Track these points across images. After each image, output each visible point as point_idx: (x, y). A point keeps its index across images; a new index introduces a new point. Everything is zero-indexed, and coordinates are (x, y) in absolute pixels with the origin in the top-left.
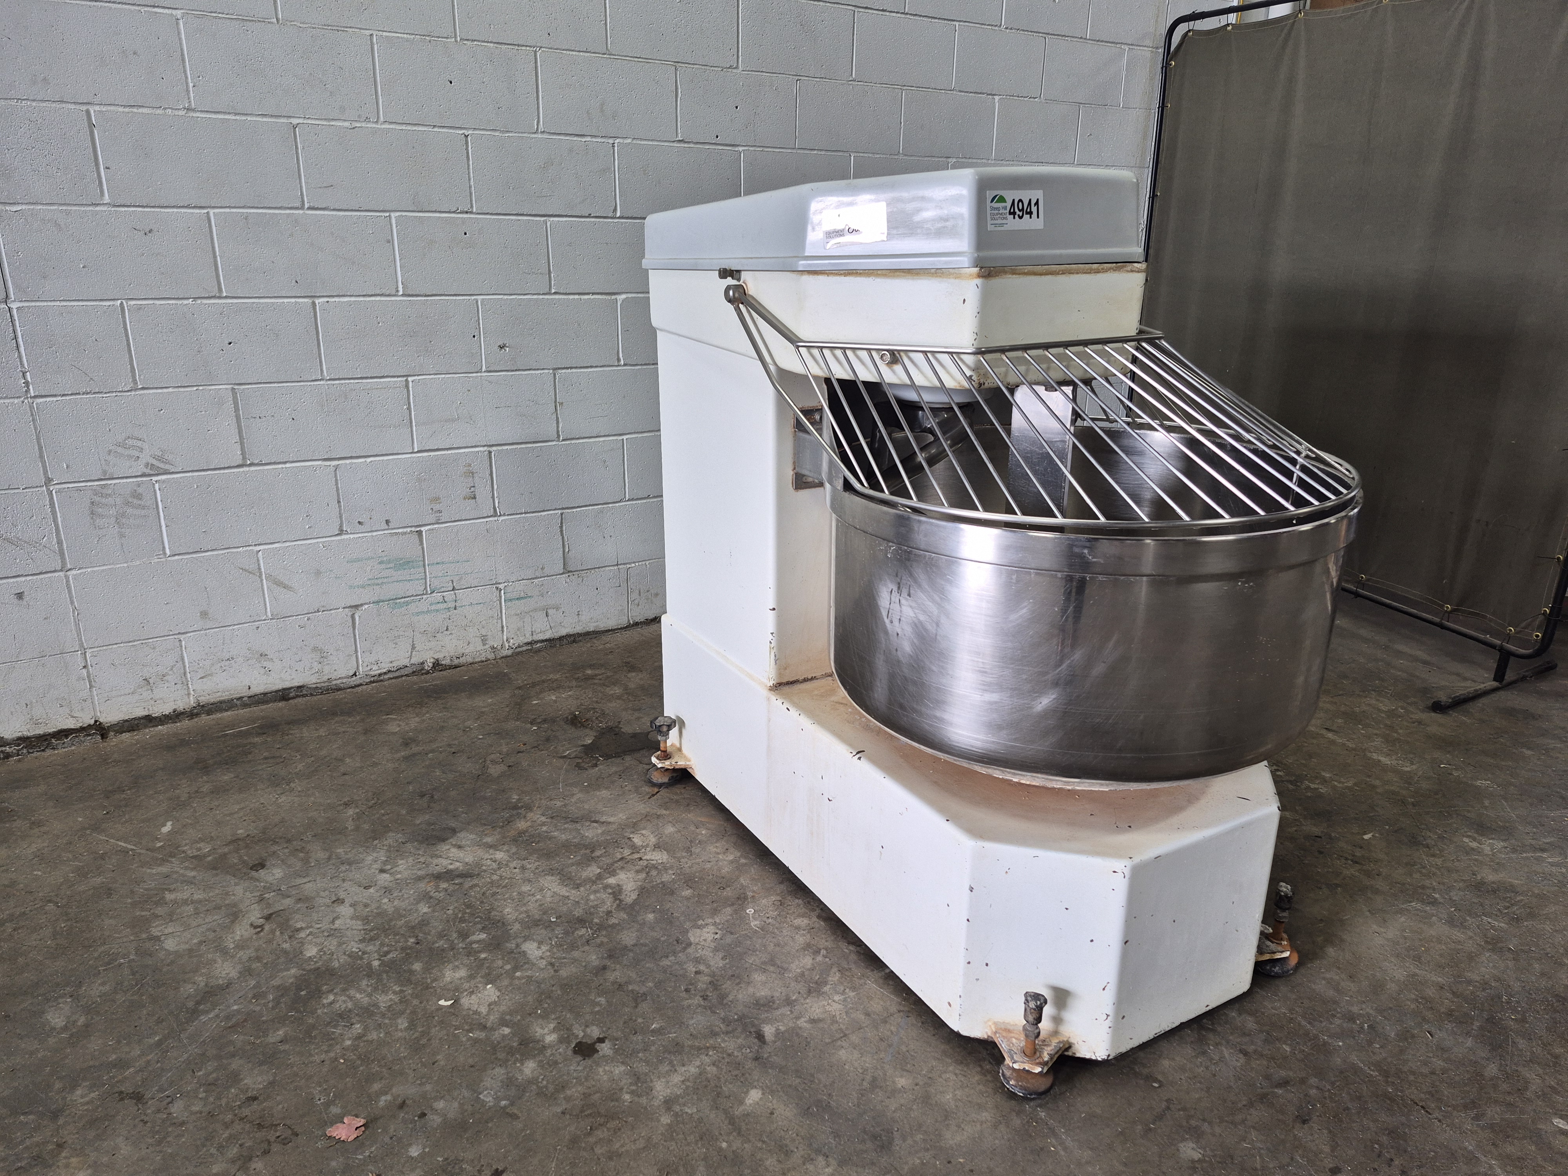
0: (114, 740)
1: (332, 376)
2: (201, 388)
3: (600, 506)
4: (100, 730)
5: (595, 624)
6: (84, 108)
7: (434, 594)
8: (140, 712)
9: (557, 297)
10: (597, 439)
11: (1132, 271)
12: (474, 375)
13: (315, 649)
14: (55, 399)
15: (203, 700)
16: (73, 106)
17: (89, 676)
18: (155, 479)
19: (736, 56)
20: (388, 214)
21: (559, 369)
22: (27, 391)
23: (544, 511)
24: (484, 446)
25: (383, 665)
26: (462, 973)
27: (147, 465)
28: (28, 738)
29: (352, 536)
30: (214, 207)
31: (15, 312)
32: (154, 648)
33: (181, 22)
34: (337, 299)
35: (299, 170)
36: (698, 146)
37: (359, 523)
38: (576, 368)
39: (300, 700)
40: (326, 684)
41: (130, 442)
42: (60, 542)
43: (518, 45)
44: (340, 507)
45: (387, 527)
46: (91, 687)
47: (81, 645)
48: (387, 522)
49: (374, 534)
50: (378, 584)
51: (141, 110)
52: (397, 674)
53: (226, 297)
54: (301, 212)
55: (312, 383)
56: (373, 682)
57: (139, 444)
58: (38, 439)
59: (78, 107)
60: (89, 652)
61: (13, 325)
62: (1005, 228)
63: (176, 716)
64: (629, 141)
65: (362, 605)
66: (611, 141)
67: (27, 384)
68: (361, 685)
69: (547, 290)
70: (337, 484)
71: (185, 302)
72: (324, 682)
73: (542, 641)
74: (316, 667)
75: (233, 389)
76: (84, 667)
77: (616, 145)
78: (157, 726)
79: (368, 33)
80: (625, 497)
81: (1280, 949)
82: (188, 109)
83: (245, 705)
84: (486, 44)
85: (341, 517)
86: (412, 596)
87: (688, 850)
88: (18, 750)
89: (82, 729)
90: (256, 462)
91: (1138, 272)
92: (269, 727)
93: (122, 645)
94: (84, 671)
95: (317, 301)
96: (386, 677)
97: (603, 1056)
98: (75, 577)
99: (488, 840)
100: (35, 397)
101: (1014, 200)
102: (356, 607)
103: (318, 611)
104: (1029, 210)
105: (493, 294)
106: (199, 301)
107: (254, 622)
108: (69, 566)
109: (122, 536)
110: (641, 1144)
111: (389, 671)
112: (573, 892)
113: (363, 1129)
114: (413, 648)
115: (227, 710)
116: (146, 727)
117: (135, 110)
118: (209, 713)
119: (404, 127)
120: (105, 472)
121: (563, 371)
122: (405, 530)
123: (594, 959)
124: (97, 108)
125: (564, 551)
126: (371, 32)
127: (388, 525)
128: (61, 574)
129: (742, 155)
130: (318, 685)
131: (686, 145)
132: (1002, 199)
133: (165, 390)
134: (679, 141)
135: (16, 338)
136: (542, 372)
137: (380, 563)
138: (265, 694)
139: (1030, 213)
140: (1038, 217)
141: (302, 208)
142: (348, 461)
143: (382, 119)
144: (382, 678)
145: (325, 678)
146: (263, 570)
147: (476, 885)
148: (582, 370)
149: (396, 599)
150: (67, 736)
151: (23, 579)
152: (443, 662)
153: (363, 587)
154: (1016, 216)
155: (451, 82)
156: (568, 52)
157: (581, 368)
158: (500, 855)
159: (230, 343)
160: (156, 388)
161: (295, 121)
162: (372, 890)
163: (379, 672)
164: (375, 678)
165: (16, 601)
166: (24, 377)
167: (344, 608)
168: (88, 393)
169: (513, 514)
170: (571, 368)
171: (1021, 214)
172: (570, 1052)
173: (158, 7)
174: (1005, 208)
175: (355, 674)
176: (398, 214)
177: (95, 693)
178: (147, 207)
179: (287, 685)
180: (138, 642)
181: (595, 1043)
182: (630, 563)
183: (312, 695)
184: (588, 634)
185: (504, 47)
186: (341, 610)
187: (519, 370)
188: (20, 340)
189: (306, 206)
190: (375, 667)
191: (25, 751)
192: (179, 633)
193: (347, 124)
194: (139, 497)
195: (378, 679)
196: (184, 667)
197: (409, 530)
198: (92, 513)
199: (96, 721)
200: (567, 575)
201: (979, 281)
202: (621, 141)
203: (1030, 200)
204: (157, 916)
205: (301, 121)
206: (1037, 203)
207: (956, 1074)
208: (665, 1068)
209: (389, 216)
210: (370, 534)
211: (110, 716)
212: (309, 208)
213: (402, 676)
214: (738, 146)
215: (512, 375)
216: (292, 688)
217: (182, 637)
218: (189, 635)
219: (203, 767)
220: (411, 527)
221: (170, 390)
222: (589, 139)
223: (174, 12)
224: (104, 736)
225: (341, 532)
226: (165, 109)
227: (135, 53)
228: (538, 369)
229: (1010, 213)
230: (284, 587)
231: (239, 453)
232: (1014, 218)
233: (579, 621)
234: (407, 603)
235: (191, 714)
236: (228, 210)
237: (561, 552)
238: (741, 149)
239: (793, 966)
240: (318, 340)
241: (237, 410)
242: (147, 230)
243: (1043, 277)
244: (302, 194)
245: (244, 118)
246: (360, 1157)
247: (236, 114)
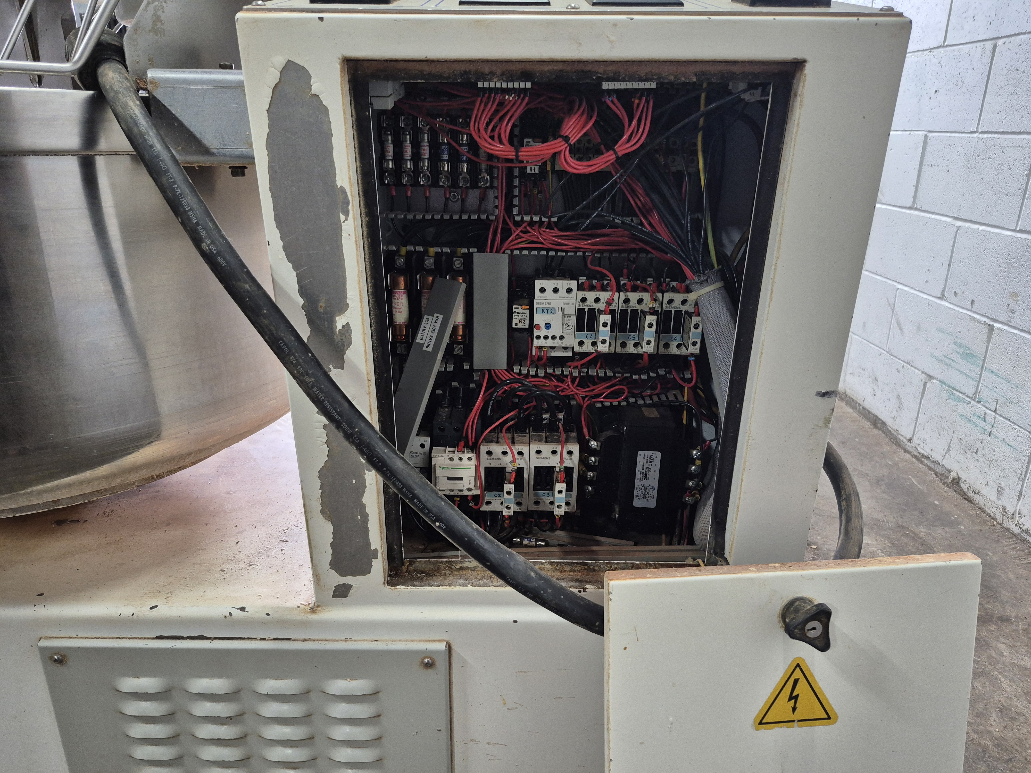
1: (983, 129)
7: (980, 406)
13: (899, 397)
25: (926, 448)
29: (948, 305)
37: (955, 293)
39: (881, 433)
40: (896, 434)
44: (949, 270)
45: (969, 307)
48: (973, 302)
49: (961, 310)
50: (947, 365)
52: (931, 465)
53: (948, 44)
55: (971, 134)
56: (916, 457)
65: (933, 378)
68: (911, 454)
70: (954, 246)
71: (926, 52)
72: (894, 431)
74: (895, 413)
75: (926, 135)
83: (860, 412)
86: (964, 394)
90: (919, 207)
95: (998, 42)
96: (925, 461)
102: (930, 377)
103: (909, 364)
106: (932, 50)
107: (880, 348)
111: (927, 457)
114: (949, 450)
115: (852, 408)
118: (846, 403)
127: (972, 307)
130: (891, 430)
137: (955, 344)
142: (968, 225)
146: (896, 307)
149: (954, 389)
153: (939, 361)
159: (938, 91)
163: (922, 451)
167: (923, 372)
175: (910, 440)
179: (880, 415)
183: (887, 435)
186: (919, 372)
190: (921, 445)
195: (920, 458)
197: (984, 319)
213: (934, 471)
216: (879, 419)
217: (854, 336)
218: (857, 337)
220: (988, 317)
225: (942, 297)
230: (901, 330)
231: (914, 196)
235: (841, 397)
241: (922, 156)
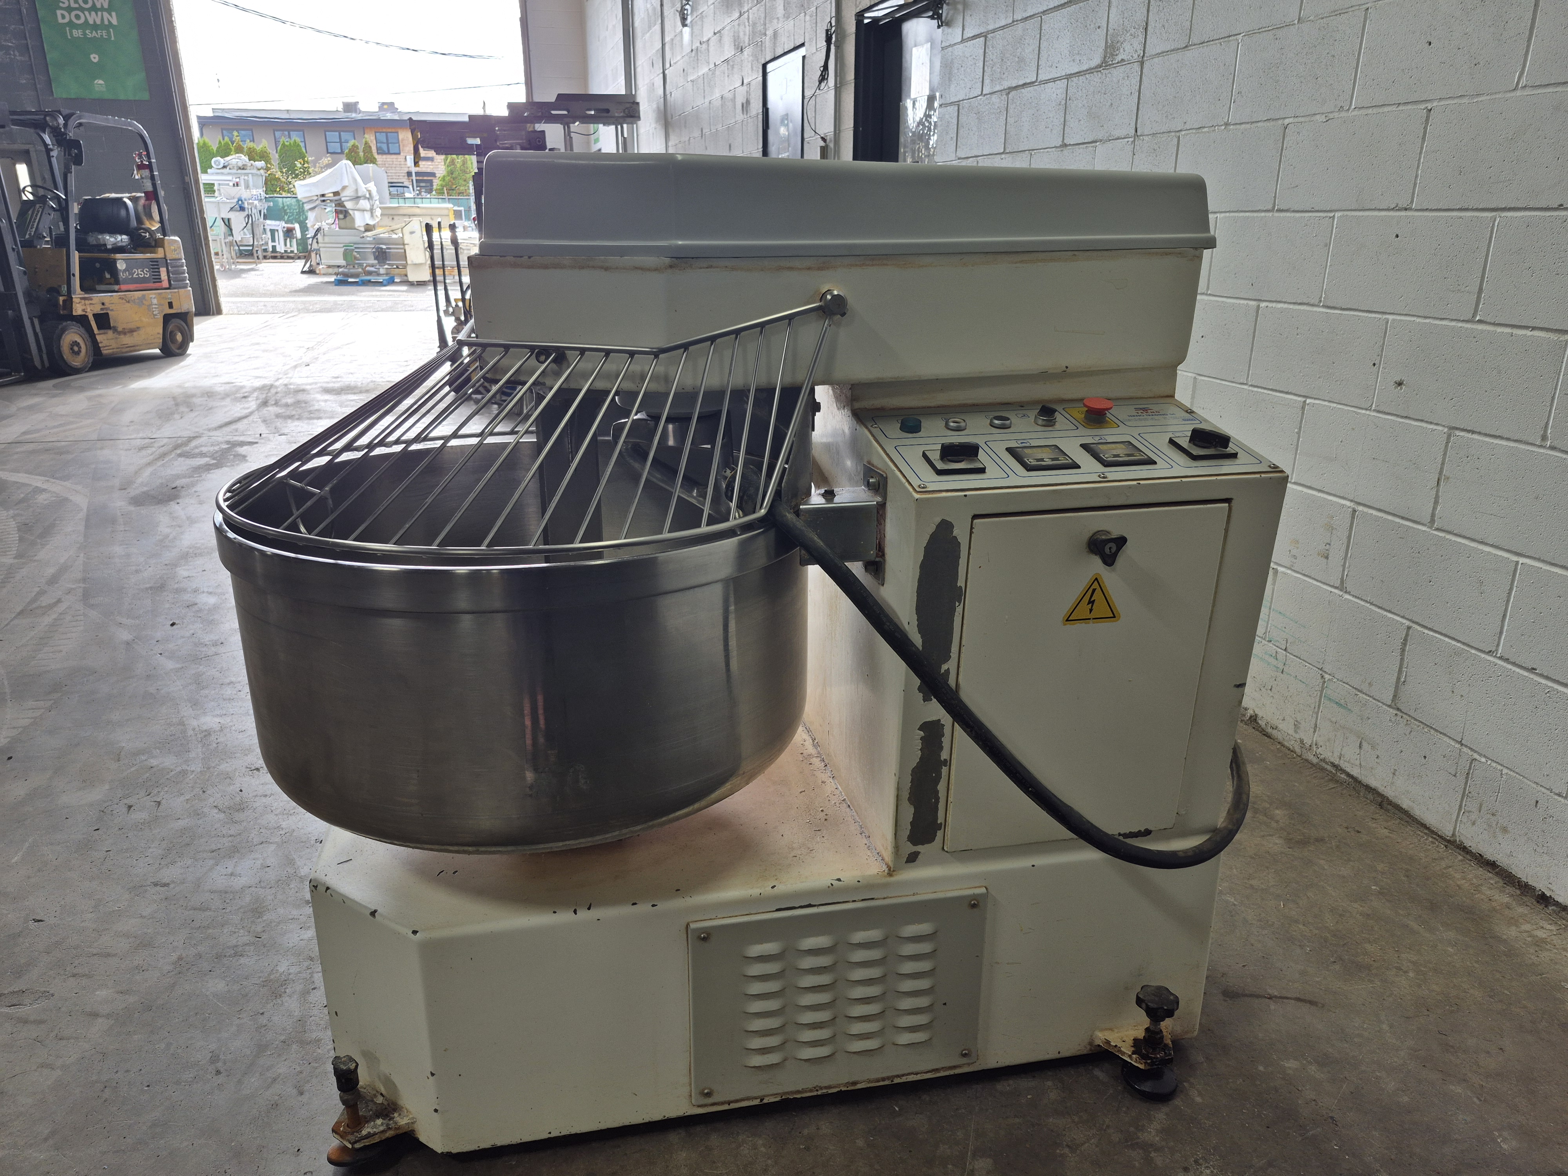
1: (1254, 383)
3: (1459, 645)
5: (1411, 804)
7: (1270, 644)
9: (1480, 327)
10: (1481, 547)
12: (1364, 411)
16: (1172, 136)
20: (1333, 214)
21: (1457, 429)
23: (1390, 612)
24: (1352, 501)
30: (1221, 213)
33: (1241, 46)
34: (1274, 305)
35: (1280, 172)
38: (1479, 433)
51: (1202, 132)
53: (1210, 295)
54: (1270, 214)
55: (1240, 386)
59: (1175, 136)
69: (1471, 315)
73: (1348, 775)
80: (1497, 650)
82: (1227, 125)
105: (1406, 315)
121: (1462, 434)
124: (1182, 135)
125: (1398, 679)
136: (1435, 427)
141: (1272, 210)
143: (1355, 104)
148: (1487, 439)
152: (1260, 722)
155: (1430, 44)
157: (1486, 435)
161: (1288, 122)
169: (1358, 598)
170: (1473, 432)
176: (1340, 213)
182: (1480, 755)
184: (1406, 813)
187: (1409, 418)
189: (1277, 208)
193: (1325, 116)
200: (1395, 712)
205: (1291, 120)
209: (1334, 216)
212: (1279, 211)
215: (1400, 423)
223: (1239, 38)
226: (1215, 128)
227: (1211, 83)
228: (1431, 423)
233: (1392, 783)
237: (1395, 678)
244: (1276, 196)
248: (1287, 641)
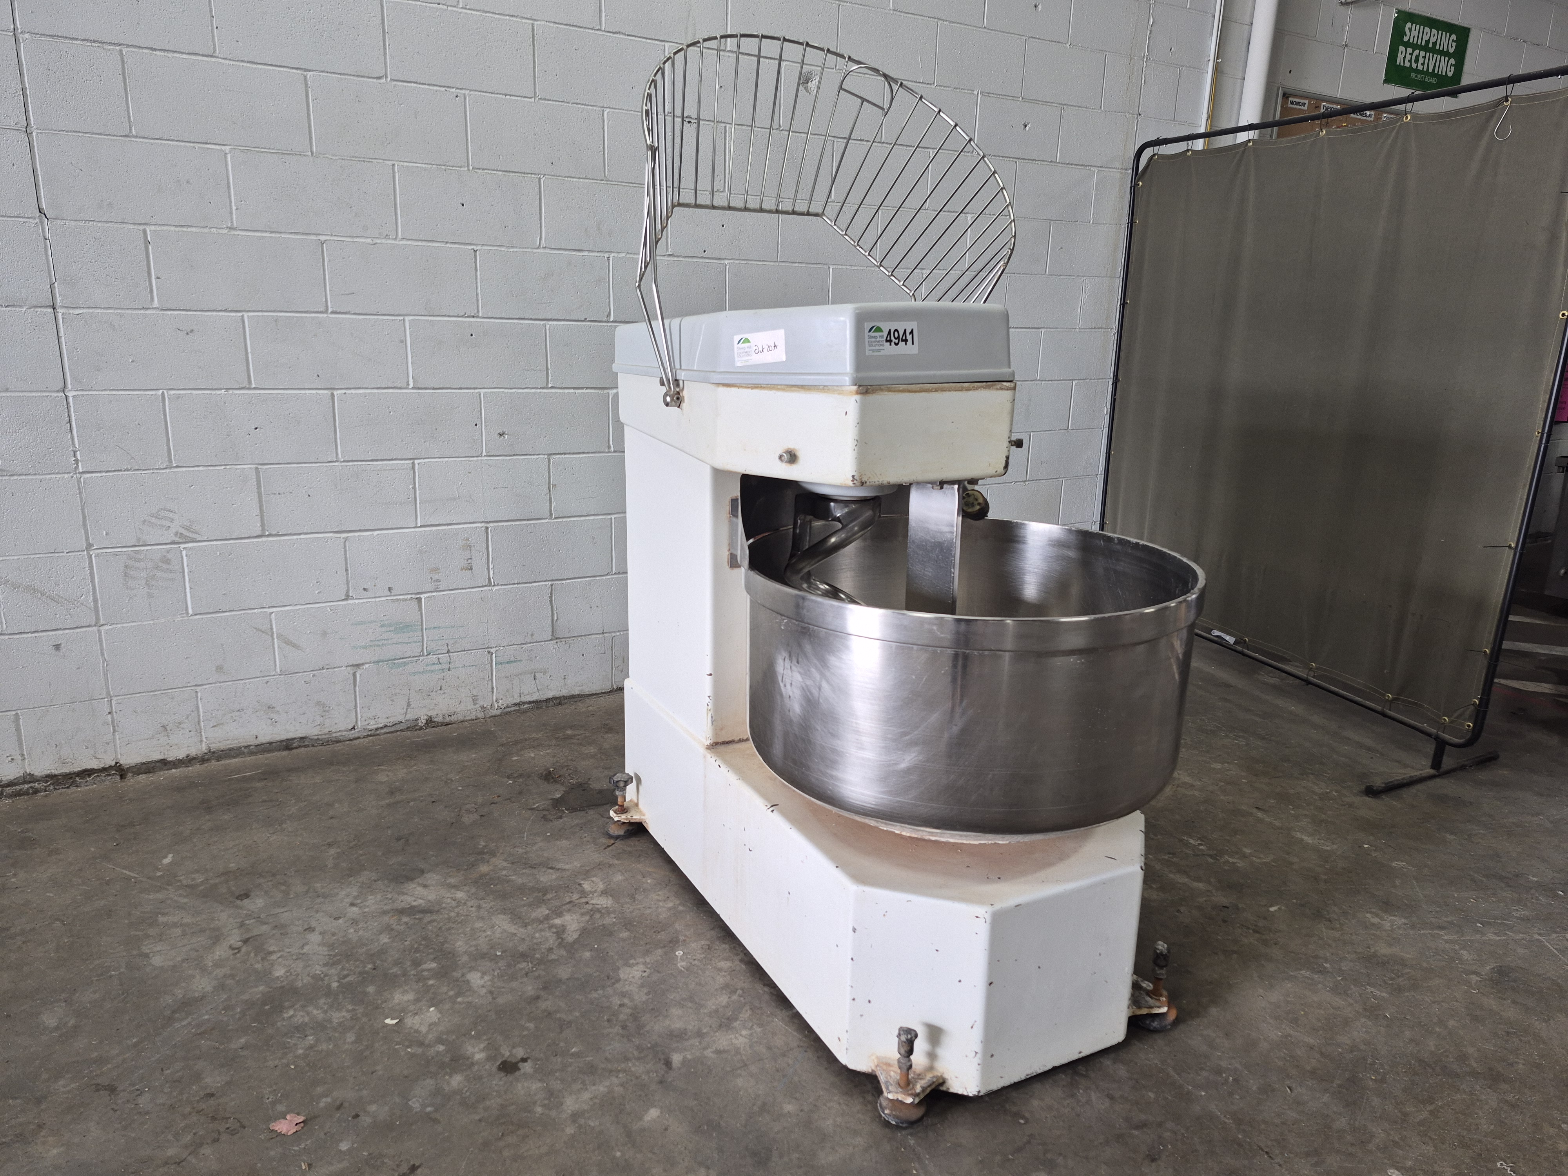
0: (132, 781)
1: (346, 459)
2: (228, 467)
3: (588, 579)
4: (120, 771)
5: (580, 688)
6: (142, 227)
7: (430, 656)
8: (157, 756)
9: (553, 390)
10: (587, 518)
11: (1001, 389)
12: (475, 459)
13: (318, 703)
14: (99, 475)
15: (214, 747)
16: (132, 226)
17: (113, 721)
18: (182, 546)
19: (723, 181)
20: (402, 318)
21: (554, 454)
22: (77, 468)
23: (535, 582)
24: (482, 522)
25: (380, 720)
26: (410, 996)
27: (176, 534)
28: (55, 776)
29: (357, 601)
30: (248, 311)
31: (71, 400)
32: (173, 698)
33: (229, 156)
34: (353, 391)
35: (325, 279)
36: (687, 259)
37: (364, 589)
38: (569, 453)
39: (302, 750)
40: (327, 736)
41: (163, 513)
42: (95, 601)
43: (525, 173)
44: (347, 574)
45: (389, 594)
46: (114, 731)
47: (108, 693)
48: (390, 589)
49: (378, 599)
50: (379, 646)
51: (189, 229)
52: (392, 729)
53: (255, 388)
54: (325, 315)
55: (327, 464)
56: (370, 736)
57: (171, 515)
58: (83, 509)
59: (136, 227)
60: (114, 699)
61: (69, 411)
62: (882, 353)
63: (189, 761)
64: (623, 255)
65: (363, 664)
66: (606, 255)
67: (77, 461)
68: (359, 738)
69: (544, 385)
70: (345, 554)
71: (219, 392)
72: (325, 734)
73: (530, 703)
74: (319, 720)
75: (257, 468)
76: (110, 713)
77: (611, 258)
78: (171, 769)
79: (390, 163)
80: (612, 571)
81: (1158, 1004)
82: (231, 228)
83: (252, 753)
84: (495, 172)
85: (348, 584)
86: (410, 657)
87: (632, 897)
88: (45, 787)
89: (104, 769)
90: (274, 533)
91: (1007, 390)
92: (271, 774)
93: (144, 694)
94: (109, 717)
95: (335, 393)
96: (383, 731)
97: (524, 1074)
98: (107, 632)
99: (452, 881)
100: (83, 473)
101: (890, 331)
102: (358, 666)
103: (323, 669)
104: (904, 338)
105: (495, 388)
106: (231, 392)
107: (264, 677)
108: (102, 622)
109: (150, 596)
110: (544, 1150)
111: (386, 726)
112: (521, 930)
113: (302, 1125)
114: (409, 705)
115: (235, 757)
116: (161, 769)
117: (185, 229)
118: (219, 759)
119: (419, 243)
120: (139, 539)
121: (557, 456)
122: (406, 597)
123: (530, 989)
124: (153, 228)
125: (553, 620)
126: (393, 162)
127: (391, 592)
128: (95, 629)
129: (728, 267)
130: (320, 737)
131: (676, 259)
132: (879, 329)
133: (196, 469)
134: (670, 255)
135: (70, 422)
136: (538, 457)
137: (381, 626)
138: (270, 743)
139: (906, 341)
140: (913, 343)
141: (326, 312)
142: (357, 534)
143: (400, 236)
144: (378, 732)
145: (326, 731)
146: (275, 630)
147: (434, 921)
148: (575, 456)
149: (395, 659)
150: (89, 776)
151: (61, 632)
152: (436, 720)
153: (365, 648)
154: (893, 343)
155: (463, 205)
156: (569, 179)
157: (574, 454)
158: (460, 895)
159: (256, 429)
160: (189, 467)
161: (323, 238)
162: (340, 921)
163: (376, 726)
164: (373, 732)
165: (54, 652)
166: (75, 455)
167: (347, 666)
168: (128, 470)
169: (507, 585)
170: (565, 454)
171: (897, 341)
172: (494, 1069)
173: (209, 144)
174: (882, 337)
175: (353, 728)
176: (411, 318)
177: (117, 737)
178: (190, 310)
179: (291, 735)
180: (159, 692)
181: (518, 1062)
182: (614, 632)
183: (313, 746)
184: (573, 697)
185: (511, 174)
186: (344, 668)
187: (517, 455)
188: (73, 423)
189: (330, 310)
190: (372, 722)
191: (52, 787)
192: (196, 685)
193: (369, 241)
194: (168, 561)
195: (374, 734)
196: (199, 716)
197: (409, 597)
198: (126, 575)
199: (117, 763)
200: (555, 641)
201: (858, 397)
202: (616, 255)
203: (905, 330)
204: (148, 936)
205: (328, 238)
206: (912, 332)
207: (840, 1104)
208: (577, 1086)
209: (404, 320)
210: (373, 600)
211: (129, 759)
212: (332, 313)
213: (397, 731)
214: (724, 259)
215: (510, 460)
216: (295, 739)
217: (198, 689)
218: (205, 687)
219: (208, 807)
220: (411, 594)
221: (201, 468)
222: (586, 253)
223: (223, 148)
224: (122, 777)
225: (347, 597)
226: (211, 228)
227: (188, 182)
228: (534, 455)
229: (887, 341)
230: (293, 646)
231: (259, 524)
232: (891, 344)
233: (565, 685)
234: (405, 664)
235: (203, 759)
236: (260, 314)
237: (550, 620)
238: (726, 262)
239: (710, 1003)
240: (335, 426)
241: (259, 487)
242: (189, 330)
243: (917, 394)
244: (326, 300)
245: (278, 235)
246: (296, 1148)
247: (271, 232)
248: (447, 644)
